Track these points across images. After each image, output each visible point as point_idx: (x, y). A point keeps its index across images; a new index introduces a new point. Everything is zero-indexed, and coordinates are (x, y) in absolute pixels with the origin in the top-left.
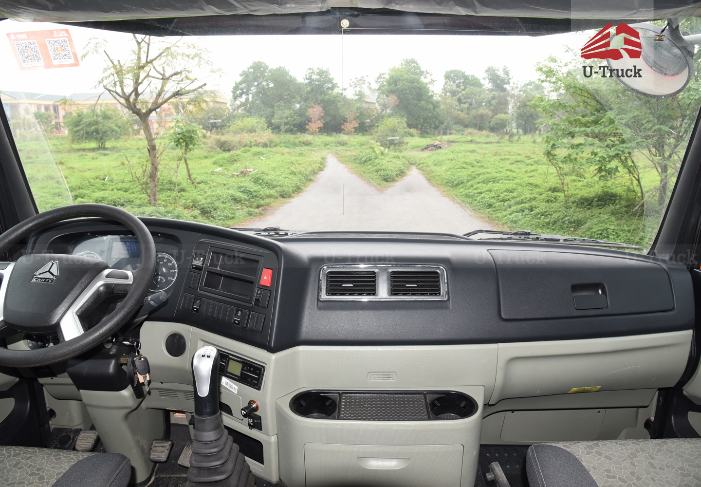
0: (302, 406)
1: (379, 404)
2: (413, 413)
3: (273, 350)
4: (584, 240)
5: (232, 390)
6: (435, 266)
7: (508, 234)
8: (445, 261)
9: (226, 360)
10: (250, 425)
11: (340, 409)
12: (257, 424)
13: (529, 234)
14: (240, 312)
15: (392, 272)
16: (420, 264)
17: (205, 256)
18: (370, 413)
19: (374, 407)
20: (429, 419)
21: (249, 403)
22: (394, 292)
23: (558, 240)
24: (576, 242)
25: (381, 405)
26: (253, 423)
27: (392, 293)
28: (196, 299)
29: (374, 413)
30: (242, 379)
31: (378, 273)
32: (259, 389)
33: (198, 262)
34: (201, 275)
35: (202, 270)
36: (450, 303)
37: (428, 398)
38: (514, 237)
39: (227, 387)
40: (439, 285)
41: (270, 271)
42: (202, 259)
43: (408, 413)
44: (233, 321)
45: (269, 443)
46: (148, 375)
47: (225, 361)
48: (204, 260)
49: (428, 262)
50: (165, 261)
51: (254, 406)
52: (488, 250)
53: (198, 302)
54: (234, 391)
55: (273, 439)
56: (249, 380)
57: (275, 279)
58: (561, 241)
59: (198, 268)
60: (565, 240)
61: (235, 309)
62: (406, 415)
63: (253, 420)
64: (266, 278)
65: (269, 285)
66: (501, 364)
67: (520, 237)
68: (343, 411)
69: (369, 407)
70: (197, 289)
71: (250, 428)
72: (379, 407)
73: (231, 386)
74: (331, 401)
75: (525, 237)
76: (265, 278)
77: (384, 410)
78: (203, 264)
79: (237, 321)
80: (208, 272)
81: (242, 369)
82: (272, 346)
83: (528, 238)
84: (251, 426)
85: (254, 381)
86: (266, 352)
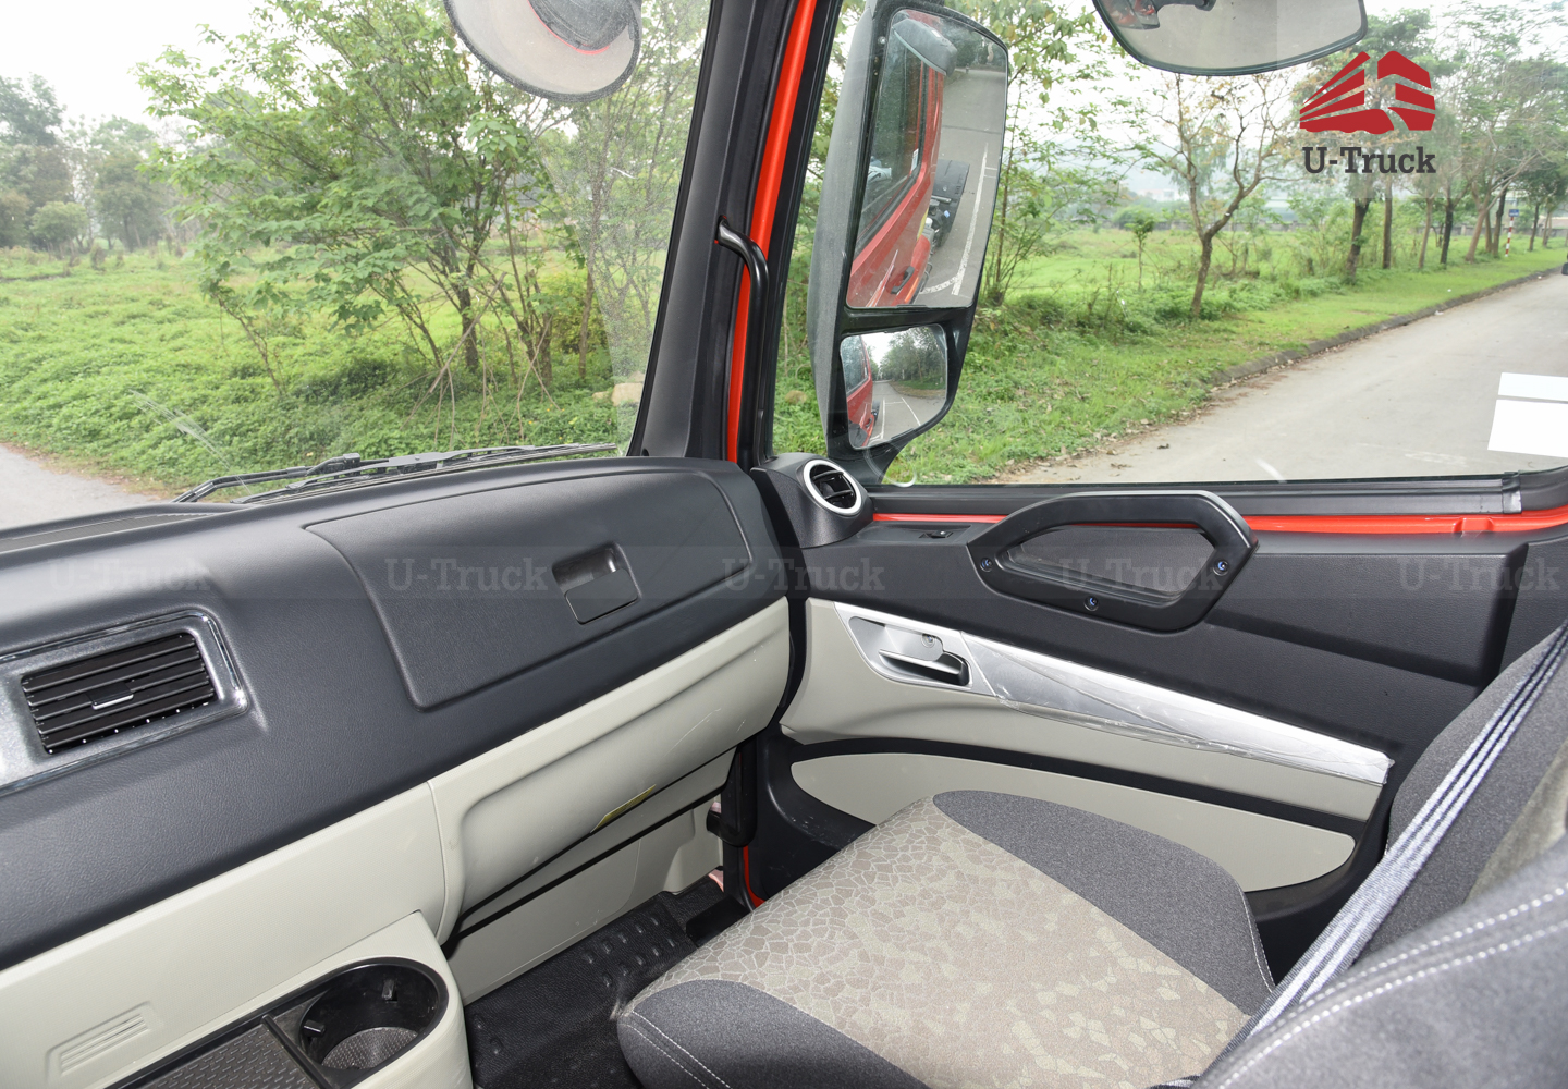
4: (489, 452)
7: (303, 476)
13: (357, 463)
15: (25, 677)
16: (119, 621)
22: (52, 742)
23: (432, 465)
24: (477, 461)
27: (46, 750)
36: (257, 712)
37: (282, 1026)
38: (323, 478)
52: (304, 527)
58: (439, 467)
60: (447, 462)
67: (336, 477)
75: (348, 475)
83: (358, 474)
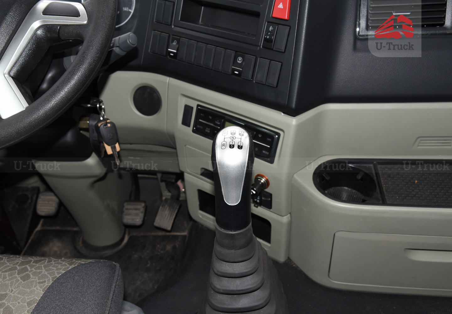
3: (293, 112)
10: (255, 202)
11: (382, 188)
14: (240, 58)
21: (256, 178)
26: (261, 200)
32: (272, 162)
44: (230, 71)
46: (117, 145)
47: (219, 123)
51: (263, 180)
53: (174, 43)
55: (285, 219)
56: (257, 149)
57: (296, 7)
61: (233, 54)
63: (261, 197)
65: (286, 18)
68: (386, 190)
70: (171, 25)
71: (255, 206)
74: (364, 174)
79: (237, 70)
82: (293, 107)
84: (258, 203)
85: (264, 152)
86: (282, 114)
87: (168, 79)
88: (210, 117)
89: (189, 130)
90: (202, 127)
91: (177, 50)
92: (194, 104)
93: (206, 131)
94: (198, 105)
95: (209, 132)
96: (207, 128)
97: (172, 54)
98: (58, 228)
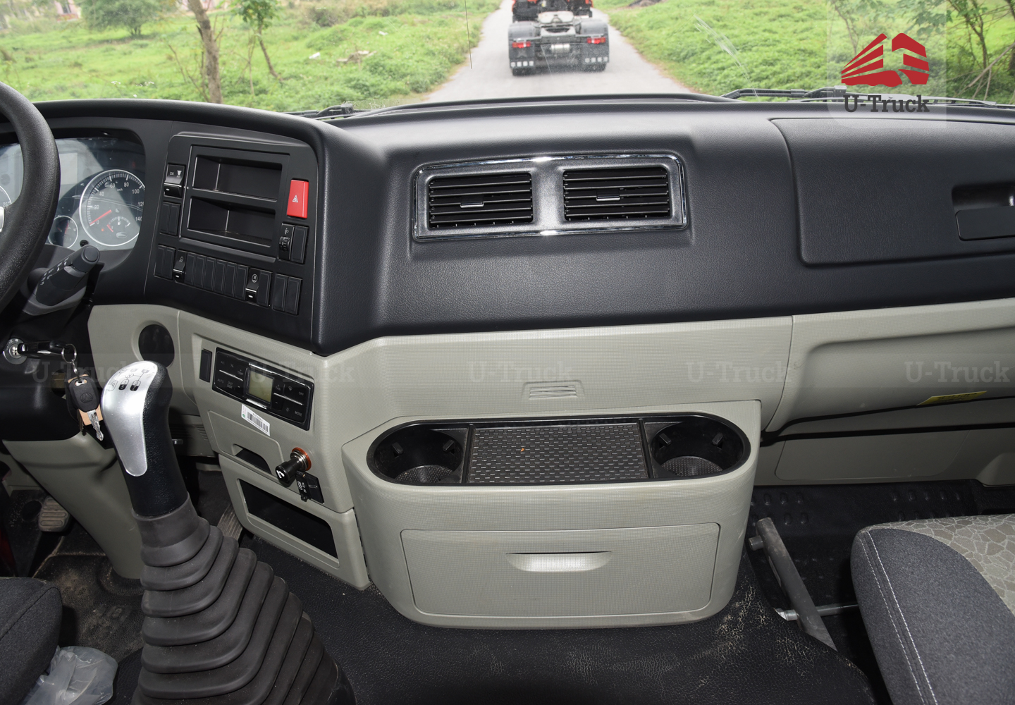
0: (396, 454)
1: (547, 446)
2: (616, 464)
3: (324, 350)
5: (262, 429)
6: (658, 156)
7: (801, 97)
8: (681, 144)
9: (244, 371)
10: (301, 492)
11: (469, 461)
12: (314, 491)
13: (843, 93)
14: (255, 277)
15: (567, 172)
16: (625, 151)
17: (186, 166)
18: (528, 467)
19: (538, 453)
20: (650, 478)
21: (292, 455)
22: (570, 214)
25: (552, 449)
26: (307, 488)
27: (567, 218)
28: (176, 256)
29: (538, 467)
30: (275, 407)
31: (536, 175)
32: (306, 427)
33: (173, 181)
34: (181, 207)
35: (182, 197)
36: (691, 231)
37: (646, 429)
39: (252, 423)
40: (668, 196)
41: (305, 184)
42: (179, 172)
43: (606, 465)
44: (244, 295)
45: (341, 525)
46: (98, 411)
47: (242, 374)
48: (183, 175)
49: (644, 147)
50: (126, 185)
51: (301, 459)
52: (770, 120)
53: (181, 261)
54: (264, 431)
55: (348, 517)
56: (288, 410)
57: (314, 201)
59: (174, 192)
61: (247, 270)
62: (602, 468)
63: (306, 484)
64: (298, 200)
65: (303, 215)
66: (797, 357)
68: (475, 464)
69: (528, 453)
70: (178, 235)
71: (302, 499)
72: (547, 452)
73: (258, 422)
74: (452, 442)
76: (295, 200)
77: (557, 459)
78: (183, 183)
79: (251, 293)
80: (194, 198)
81: (274, 390)
82: (320, 342)
84: (306, 495)
85: (296, 413)
86: (311, 353)
87: (179, 313)
88: (232, 366)
89: (209, 385)
90: (223, 381)
91: (184, 270)
92: (213, 348)
93: (228, 386)
94: (218, 349)
95: (231, 387)
96: (229, 383)
97: (177, 276)
98: (81, 553)
